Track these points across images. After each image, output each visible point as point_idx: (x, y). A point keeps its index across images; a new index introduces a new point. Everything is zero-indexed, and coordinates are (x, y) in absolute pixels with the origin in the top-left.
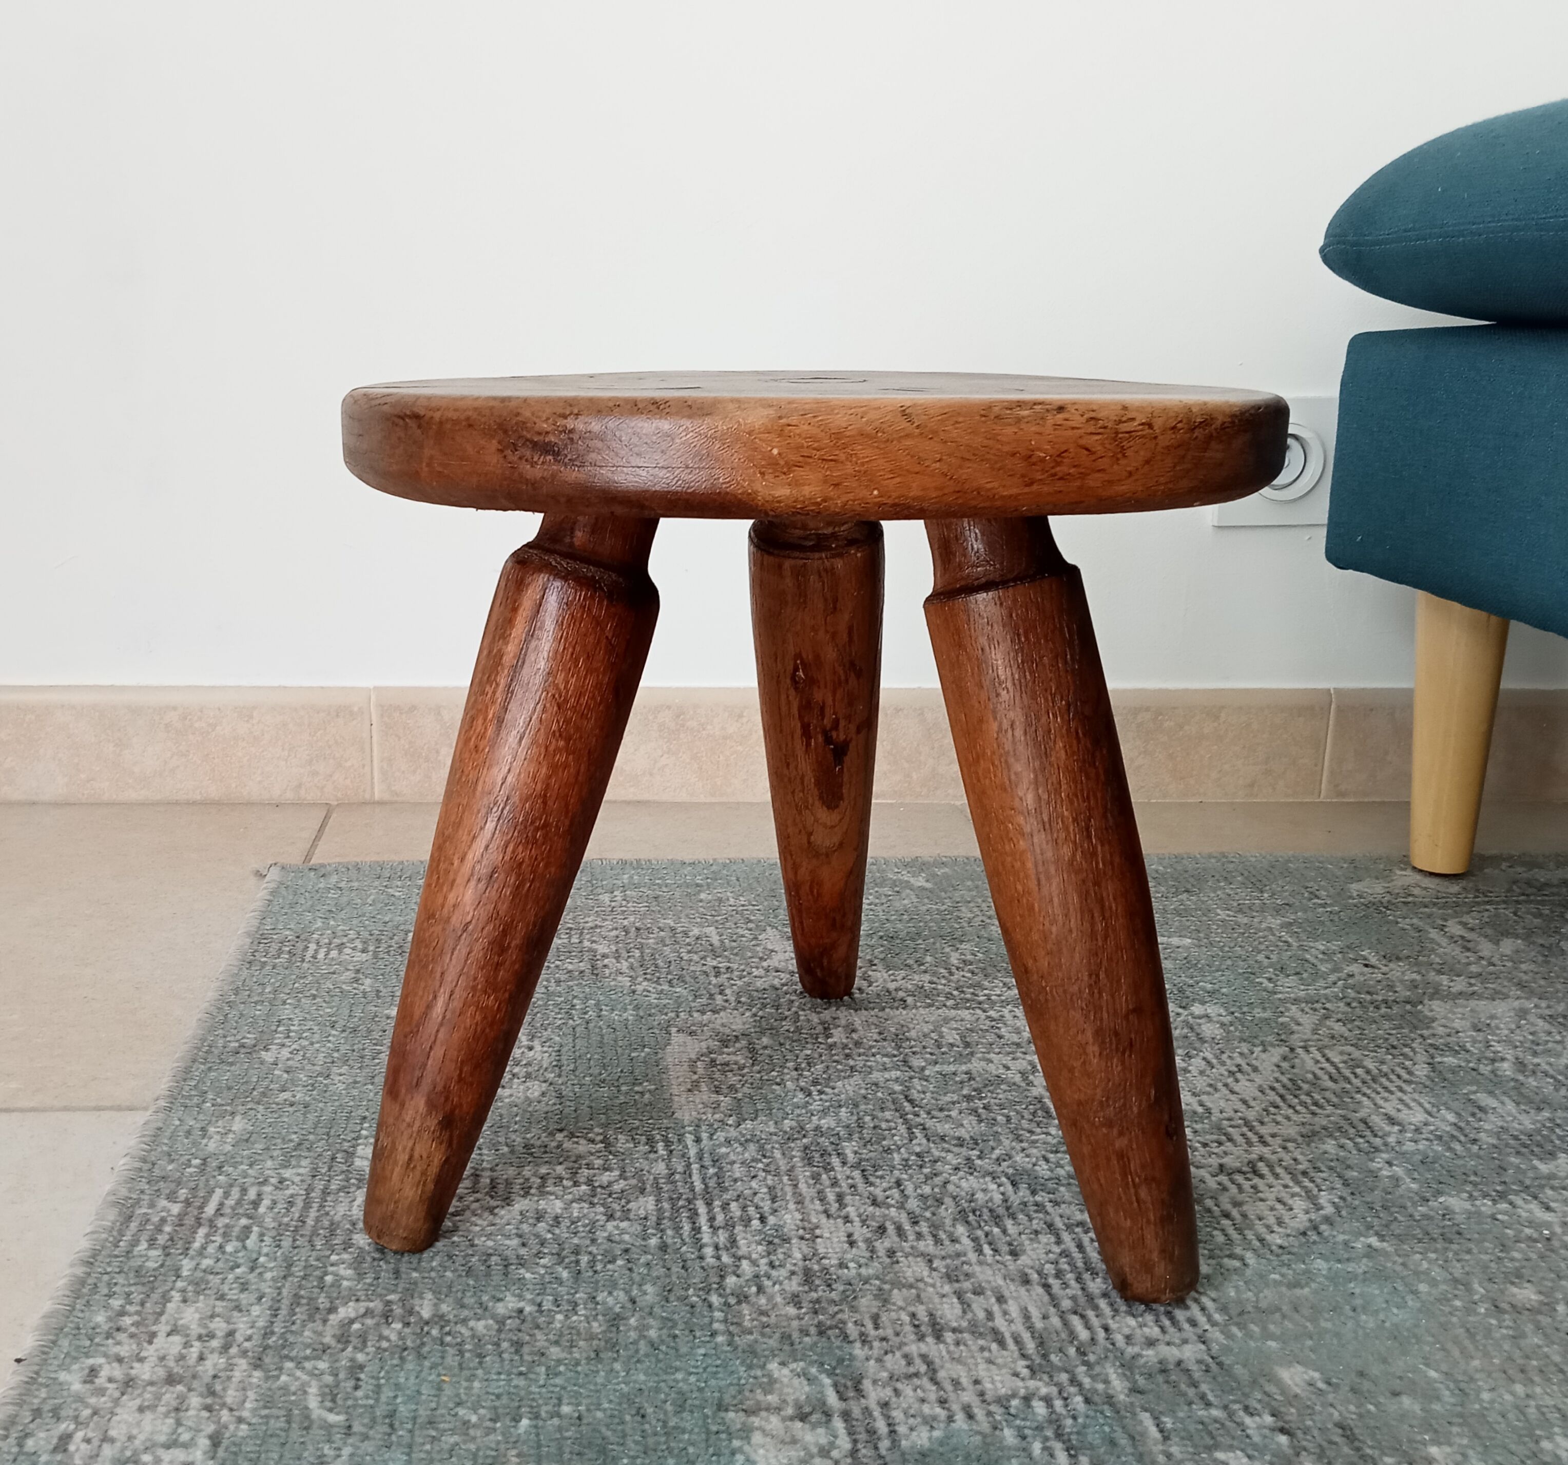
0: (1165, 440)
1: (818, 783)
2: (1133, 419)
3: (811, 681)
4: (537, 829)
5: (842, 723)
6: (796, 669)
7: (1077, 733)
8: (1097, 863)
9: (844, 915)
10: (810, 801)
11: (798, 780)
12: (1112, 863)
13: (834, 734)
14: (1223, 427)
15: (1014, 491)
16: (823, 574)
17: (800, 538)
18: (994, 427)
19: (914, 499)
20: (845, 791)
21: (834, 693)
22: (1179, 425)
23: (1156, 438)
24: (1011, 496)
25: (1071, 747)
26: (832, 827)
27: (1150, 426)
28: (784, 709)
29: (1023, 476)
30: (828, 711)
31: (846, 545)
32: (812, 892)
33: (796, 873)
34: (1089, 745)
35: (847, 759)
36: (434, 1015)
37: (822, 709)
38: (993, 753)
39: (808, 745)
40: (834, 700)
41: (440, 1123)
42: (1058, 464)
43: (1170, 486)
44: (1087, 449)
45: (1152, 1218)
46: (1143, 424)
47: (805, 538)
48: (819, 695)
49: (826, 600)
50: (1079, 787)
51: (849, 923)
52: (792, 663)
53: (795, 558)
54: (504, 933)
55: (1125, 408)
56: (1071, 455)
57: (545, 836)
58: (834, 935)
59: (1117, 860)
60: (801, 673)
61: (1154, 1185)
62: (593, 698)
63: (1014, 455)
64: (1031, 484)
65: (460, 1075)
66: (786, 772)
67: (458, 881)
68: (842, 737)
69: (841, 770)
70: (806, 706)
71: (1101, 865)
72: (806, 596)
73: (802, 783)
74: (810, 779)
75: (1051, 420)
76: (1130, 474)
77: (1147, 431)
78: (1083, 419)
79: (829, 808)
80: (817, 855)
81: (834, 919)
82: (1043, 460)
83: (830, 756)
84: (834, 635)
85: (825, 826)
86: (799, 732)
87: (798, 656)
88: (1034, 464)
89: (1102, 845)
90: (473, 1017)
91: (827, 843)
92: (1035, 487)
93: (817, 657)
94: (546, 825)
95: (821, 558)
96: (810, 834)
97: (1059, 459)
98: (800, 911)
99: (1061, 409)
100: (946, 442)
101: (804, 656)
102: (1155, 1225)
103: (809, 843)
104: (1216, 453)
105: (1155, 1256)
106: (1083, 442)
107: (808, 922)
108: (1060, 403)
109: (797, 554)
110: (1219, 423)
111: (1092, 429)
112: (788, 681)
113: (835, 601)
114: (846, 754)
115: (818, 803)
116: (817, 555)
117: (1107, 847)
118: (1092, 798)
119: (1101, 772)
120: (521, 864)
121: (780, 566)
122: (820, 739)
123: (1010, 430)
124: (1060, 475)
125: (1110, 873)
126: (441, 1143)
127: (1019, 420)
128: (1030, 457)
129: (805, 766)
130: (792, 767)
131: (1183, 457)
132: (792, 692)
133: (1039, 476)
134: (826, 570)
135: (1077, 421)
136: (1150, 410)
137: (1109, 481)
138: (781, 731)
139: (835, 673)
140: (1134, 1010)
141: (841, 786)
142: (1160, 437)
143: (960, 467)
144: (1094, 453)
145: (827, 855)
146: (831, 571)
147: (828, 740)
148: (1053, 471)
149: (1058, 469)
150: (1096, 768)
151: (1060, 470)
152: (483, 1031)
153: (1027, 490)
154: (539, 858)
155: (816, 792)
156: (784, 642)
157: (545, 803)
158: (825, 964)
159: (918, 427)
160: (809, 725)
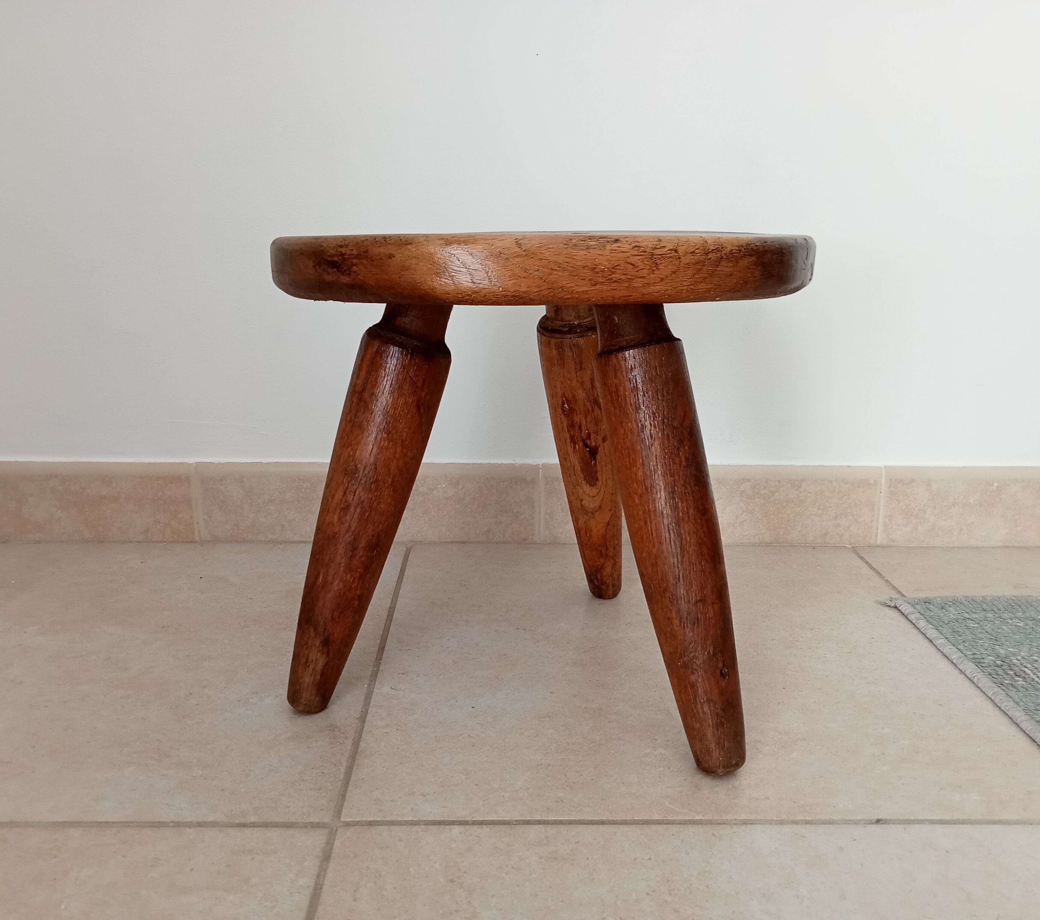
0: (689, 259)
1: (583, 470)
2: (664, 247)
3: (572, 410)
4: (372, 483)
5: (592, 436)
6: (563, 404)
7: (668, 436)
8: (678, 514)
9: (607, 549)
10: (580, 481)
11: (572, 469)
12: (688, 513)
13: (588, 442)
14: (731, 253)
15: (584, 289)
16: (573, 348)
17: (560, 326)
18: (572, 251)
19: (524, 292)
20: (599, 475)
21: (586, 418)
22: (697, 251)
23: (679, 258)
24: (583, 292)
25: (663, 444)
26: (593, 497)
27: (676, 251)
28: (560, 426)
29: (590, 280)
30: (583, 428)
31: (586, 331)
32: (587, 535)
33: (577, 523)
34: (675, 444)
35: (598, 457)
36: (318, 583)
37: (580, 427)
38: (622, 447)
39: (575, 448)
40: (586, 422)
41: (322, 642)
42: (614, 273)
43: (692, 287)
44: (632, 265)
45: (711, 723)
46: (671, 250)
47: (564, 326)
48: (577, 419)
49: (575, 363)
50: (668, 468)
51: (611, 554)
52: (561, 400)
53: (556, 338)
54: (355, 539)
55: (660, 240)
56: (621, 268)
57: (377, 488)
58: (602, 560)
59: (691, 511)
60: (566, 406)
61: (712, 705)
62: (403, 410)
63: (584, 267)
64: (596, 285)
65: (332, 617)
66: (565, 463)
67: (331, 510)
68: (594, 444)
69: (595, 463)
70: (572, 425)
71: (681, 514)
72: (564, 360)
73: (574, 470)
74: (578, 468)
75: (609, 247)
76: (662, 279)
77: (674, 254)
78: (630, 247)
79: (590, 485)
80: (587, 513)
81: (601, 551)
82: (603, 271)
83: (588, 455)
84: (582, 384)
85: (589, 496)
86: (569, 440)
87: (563, 395)
88: (597, 273)
89: (682, 503)
90: (338, 585)
91: (592, 506)
92: (598, 287)
93: (574, 396)
94: (376, 481)
95: (571, 338)
96: (582, 500)
97: (613, 270)
98: (582, 546)
99: (617, 241)
100: (541, 260)
101: (567, 395)
102: (713, 727)
103: (581, 505)
104: (726, 268)
105: (713, 746)
106: (629, 260)
107: (587, 552)
108: (617, 238)
109: (558, 335)
110: (729, 249)
111: (636, 253)
112: (560, 410)
113: (581, 363)
114: (597, 454)
115: (584, 482)
116: (569, 336)
117: (685, 504)
118: (676, 474)
119: (683, 460)
120: (363, 501)
121: (549, 343)
122: (581, 444)
123: (582, 253)
124: (615, 279)
125: (687, 519)
126: (323, 653)
127: (588, 248)
128: (595, 268)
129: (575, 460)
130: (568, 460)
131: (700, 270)
132: (563, 416)
133: (601, 280)
134: (574, 345)
135: (626, 247)
136: (677, 242)
137: (647, 284)
138: (560, 440)
139: (585, 406)
140: (701, 601)
141: (596, 473)
142: (682, 258)
143: (551, 274)
144: (637, 267)
145: (592, 513)
146: (577, 345)
147: (586, 445)
148: (610, 277)
149: (613, 276)
150: (680, 457)
151: (615, 276)
152: (345, 593)
153: (593, 288)
154: (374, 499)
155: (582, 476)
156: (555, 387)
157: (376, 469)
158: (599, 577)
159: (524, 251)
160: (574, 436)
